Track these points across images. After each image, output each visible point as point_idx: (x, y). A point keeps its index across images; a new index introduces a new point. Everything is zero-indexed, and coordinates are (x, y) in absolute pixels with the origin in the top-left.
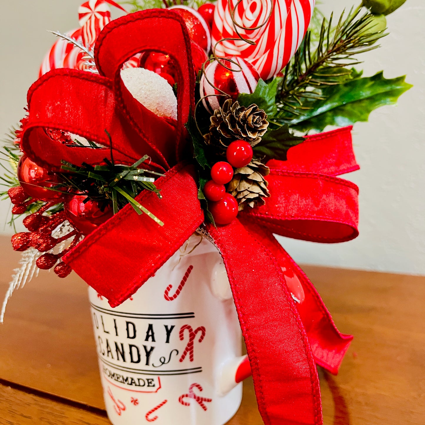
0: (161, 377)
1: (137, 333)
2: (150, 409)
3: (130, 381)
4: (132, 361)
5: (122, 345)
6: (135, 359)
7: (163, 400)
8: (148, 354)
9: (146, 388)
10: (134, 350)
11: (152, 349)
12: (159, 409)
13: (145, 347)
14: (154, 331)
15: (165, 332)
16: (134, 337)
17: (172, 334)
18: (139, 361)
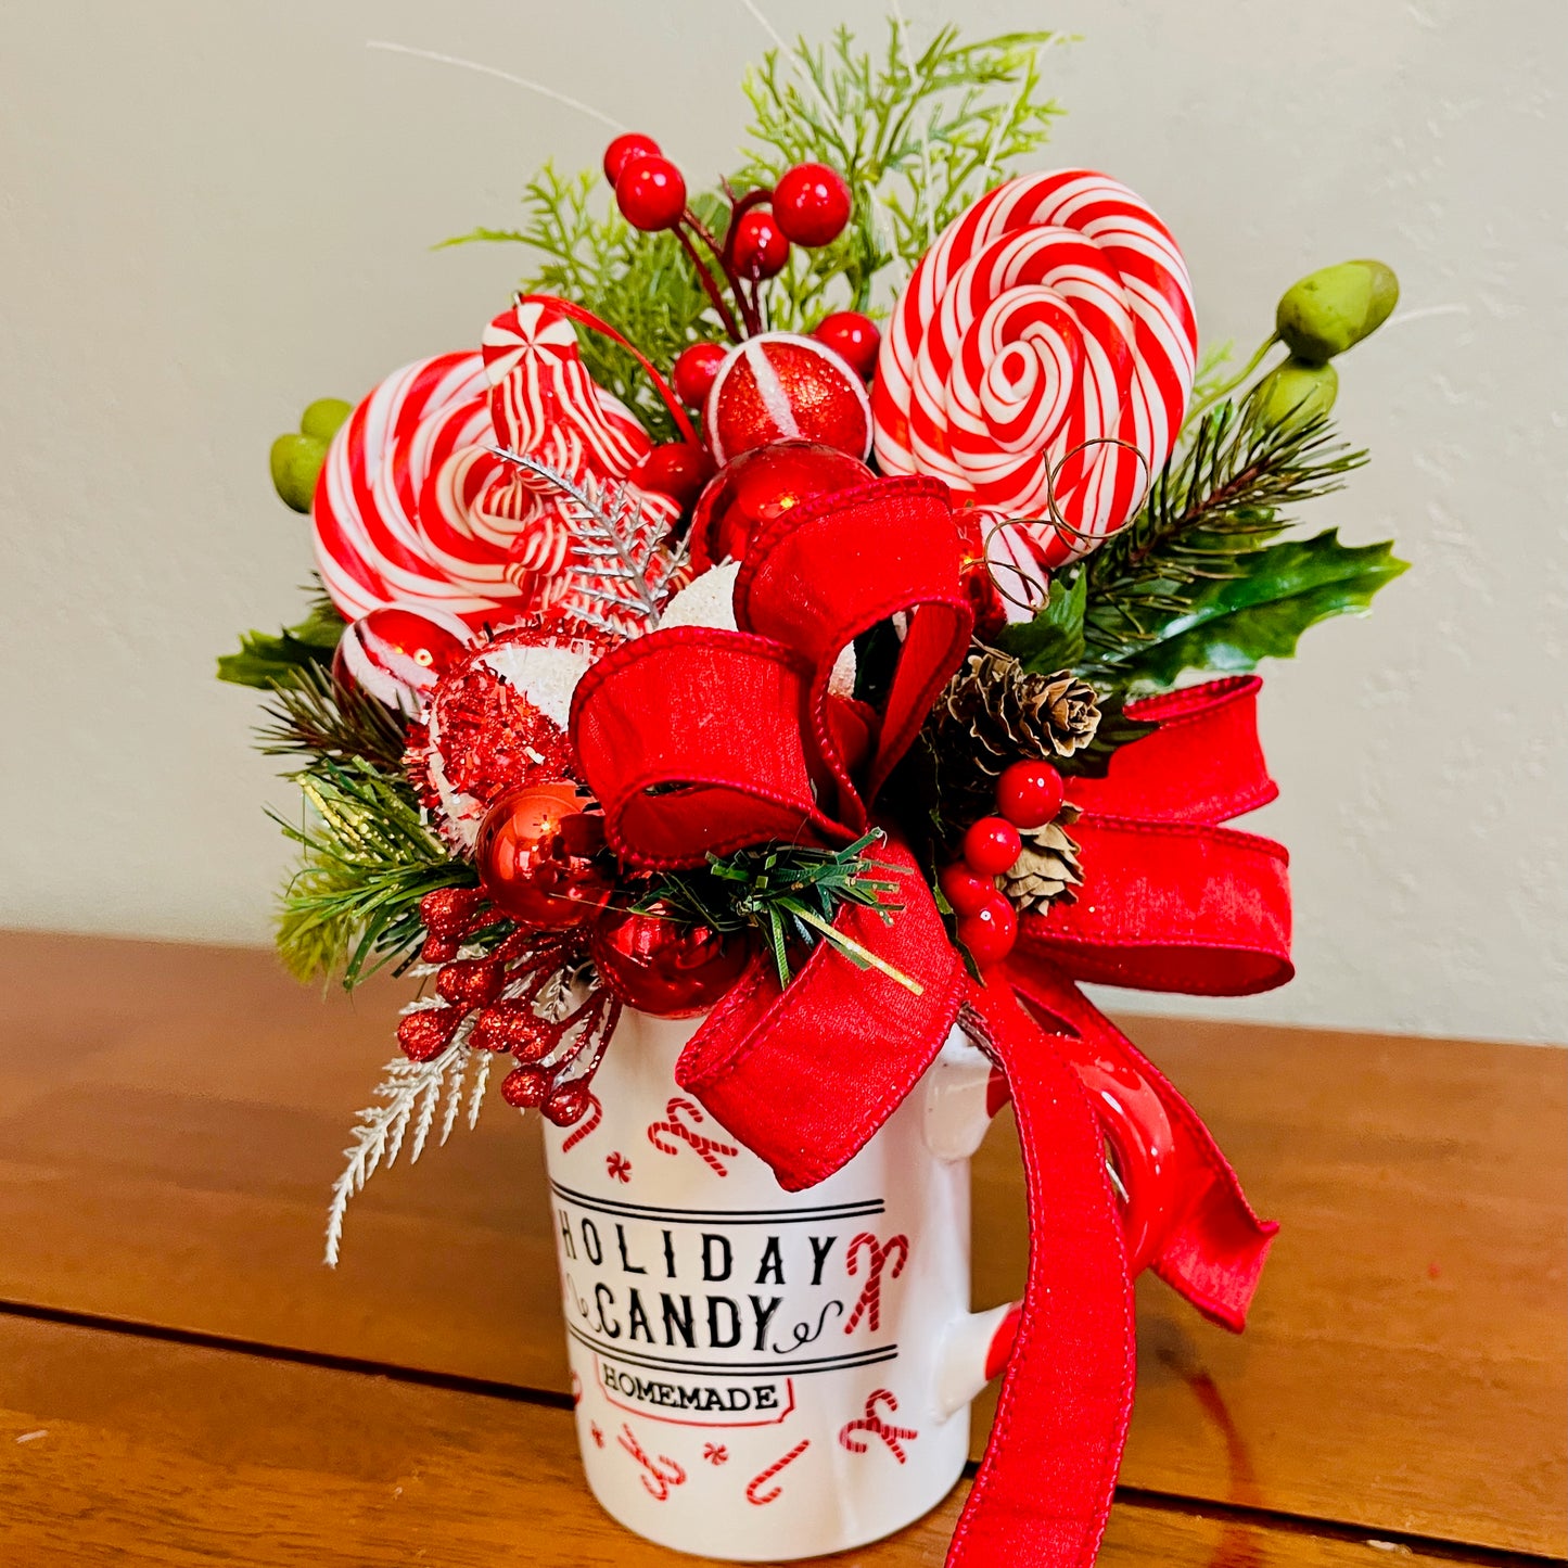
0: (794, 1378)
1: (734, 1265)
2: (759, 1472)
3: (704, 1397)
4: (715, 1342)
5: (686, 1301)
6: (725, 1334)
7: (797, 1443)
8: (762, 1319)
9: (752, 1414)
10: (723, 1311)
11: (775, 1303)
12: (787, 1469)
13: (755, 1300)
14: (783, 1255)
15: (812, 1257)
16: (726, 1274)
17: (828, 1260)
18: (735, 1340)
